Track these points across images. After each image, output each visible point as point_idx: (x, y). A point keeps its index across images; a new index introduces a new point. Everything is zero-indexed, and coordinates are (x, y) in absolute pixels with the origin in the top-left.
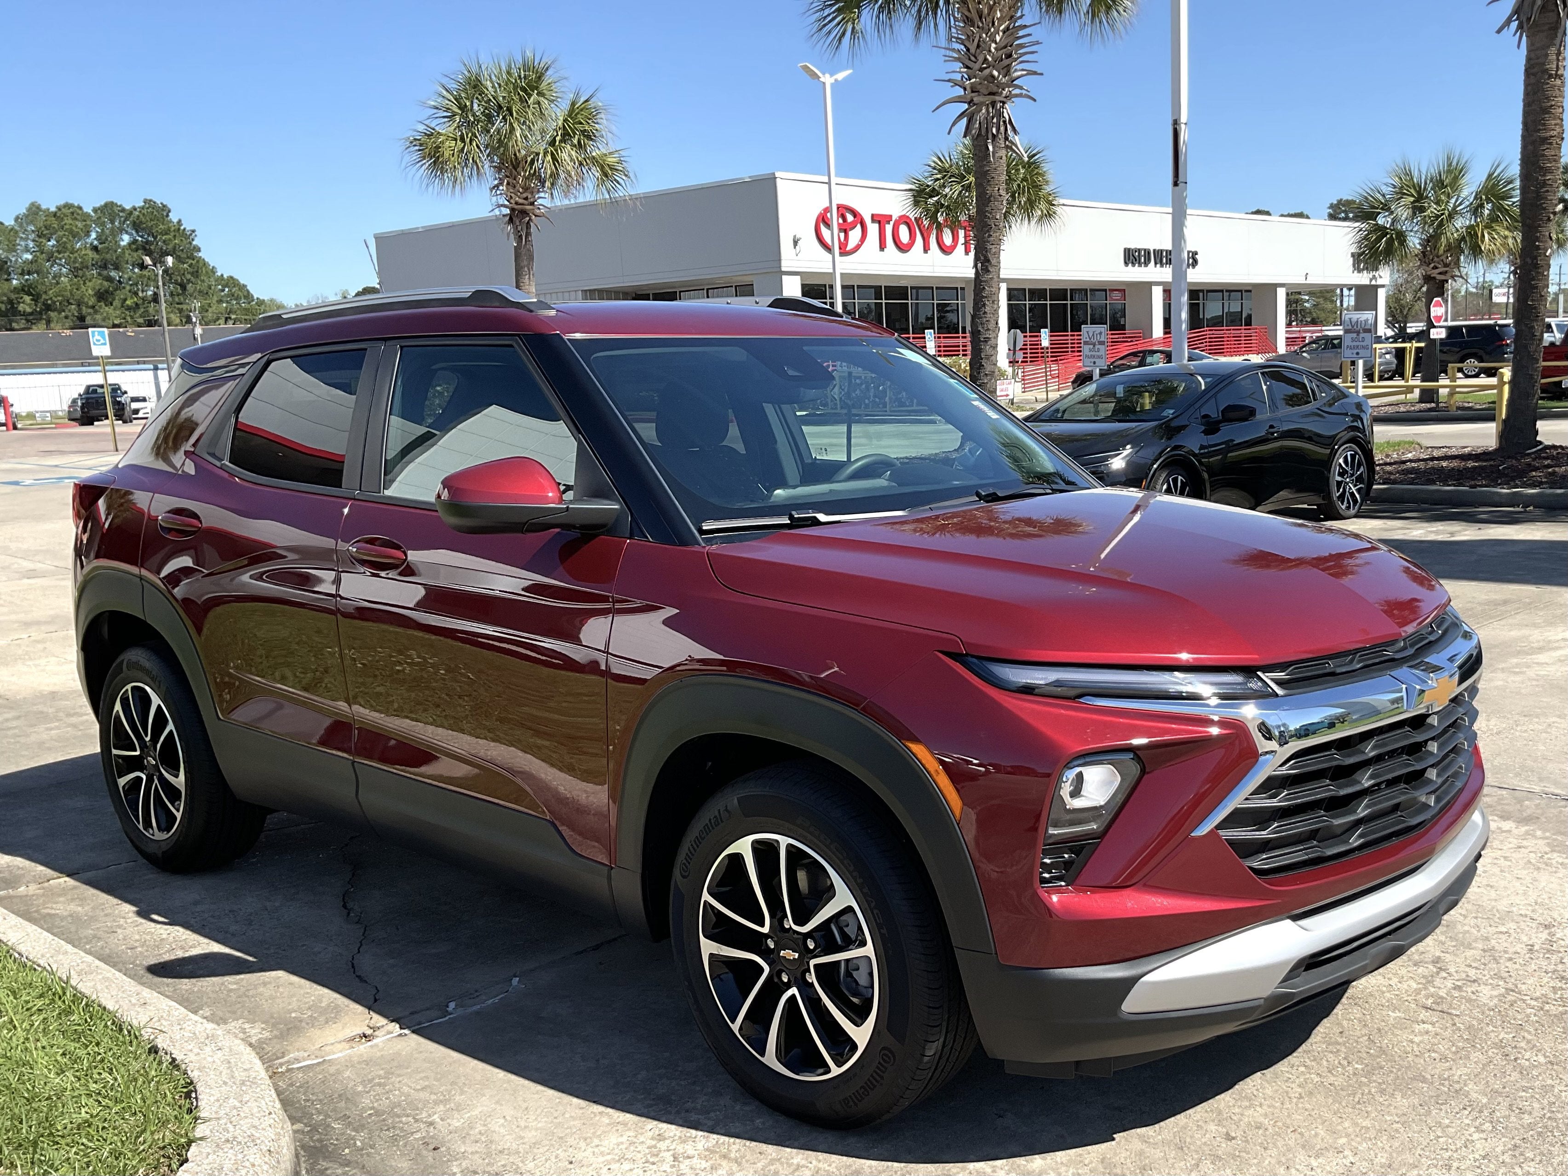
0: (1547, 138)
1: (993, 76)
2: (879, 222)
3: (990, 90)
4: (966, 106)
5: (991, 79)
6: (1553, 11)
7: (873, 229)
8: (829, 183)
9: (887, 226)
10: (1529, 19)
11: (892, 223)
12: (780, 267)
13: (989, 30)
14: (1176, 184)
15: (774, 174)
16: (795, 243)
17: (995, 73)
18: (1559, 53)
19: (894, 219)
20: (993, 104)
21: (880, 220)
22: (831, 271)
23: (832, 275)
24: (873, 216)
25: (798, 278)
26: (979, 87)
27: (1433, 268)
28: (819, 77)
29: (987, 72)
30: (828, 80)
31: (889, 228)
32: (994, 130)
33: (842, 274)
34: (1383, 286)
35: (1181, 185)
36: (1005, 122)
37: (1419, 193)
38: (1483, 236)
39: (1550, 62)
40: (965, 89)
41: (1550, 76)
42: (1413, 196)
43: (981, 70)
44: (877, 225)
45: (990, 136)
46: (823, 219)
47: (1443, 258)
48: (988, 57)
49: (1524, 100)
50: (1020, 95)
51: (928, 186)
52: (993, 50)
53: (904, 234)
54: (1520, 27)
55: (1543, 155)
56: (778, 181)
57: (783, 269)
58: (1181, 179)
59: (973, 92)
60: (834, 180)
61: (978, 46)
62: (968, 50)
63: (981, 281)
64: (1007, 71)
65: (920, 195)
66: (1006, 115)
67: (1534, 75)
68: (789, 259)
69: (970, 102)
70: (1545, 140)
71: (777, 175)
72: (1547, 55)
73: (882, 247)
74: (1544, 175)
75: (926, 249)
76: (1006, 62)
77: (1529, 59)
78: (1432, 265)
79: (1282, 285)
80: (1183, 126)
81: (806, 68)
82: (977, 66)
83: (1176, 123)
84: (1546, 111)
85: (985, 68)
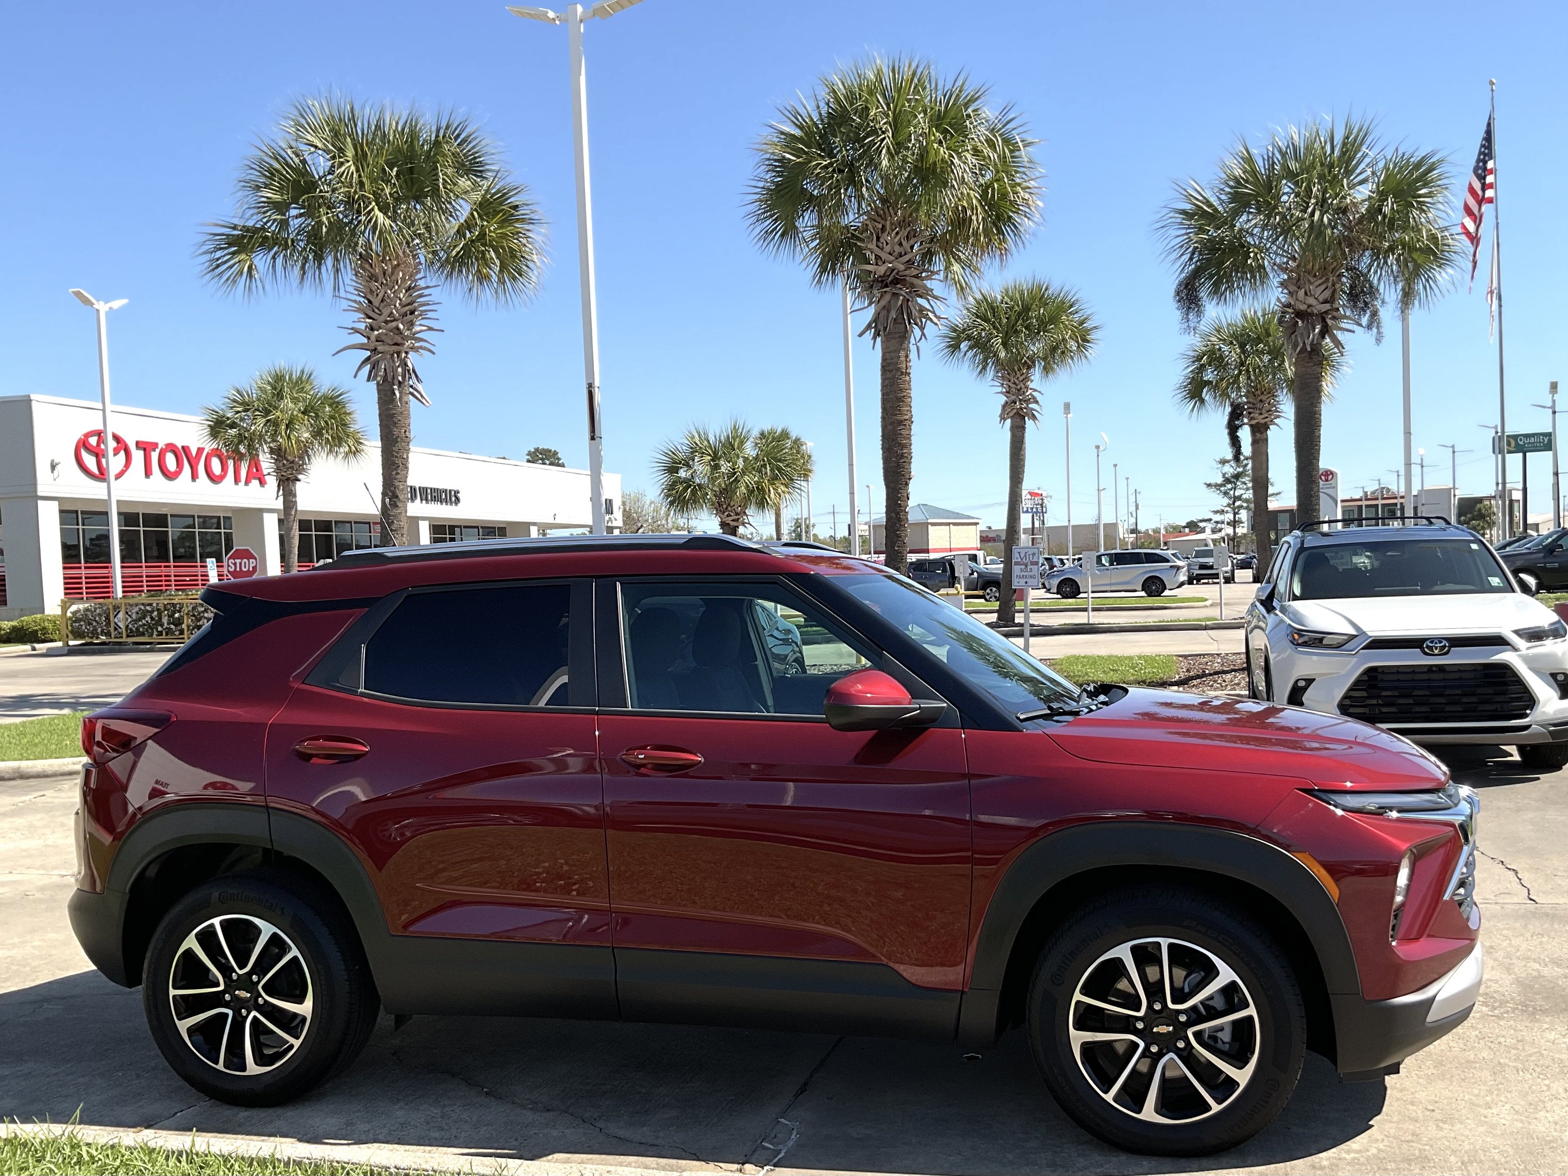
0: (902, 421)
1: (398, 328)
2: (145, 450)
3: (395, 341)
4: (369, 353)
5: (396, 331)
6: (901, 323)
7: (138, 456)
8: (104, 410)
9: (153, 453)
10: (885, 329)
11: (158, 451)
12: (36, 491)
13: (394, 287)
14: (593, 438)
15: (29, 396)
16: (53, 467)
17: (401, 326)
18: (907, 356)
19: (160, 447)
20: (399, 354)
21: (146, 447)
22: (106, 498)
23: (107, 502)
24: (138, 443)
25: (56, 503)
26: (383, 338)
27: (728, 516)
28: (92, 304)
29: (394, 324)
30: (102, 307)
31: (155, 456)
32: (400, 378)
33: (118, 502)
34: (617, 528)
35: (598, 439)
36: (409, 371)
37: (714, 453)
38: (769, 490)
39: (901, 363)
40: (369, 338)
41: (902, 373)
42: (710, 455)
43: (386, 322)
44: (141, 453)
45: (396, 382)
46: (83, 444)
47: (735, 507)
48: (394, 311)
49: (882, 390)
50: (421, 348)
51: (228, 419)
52: (398, 305)
53: (171, 461)
54: (877, 334)
55: (901, 434)
56: (34, 404)
57: (39, 494)
58: (597, 434)
59: (377, 341)
60: (109, 407)
61: (382, 301)
62: (370, 302)
63: (390, 516)
64: (411, 324)
65: (217, 427)
66: (409, 364)
67: (891, 371)
68: (45, 484)
69: (374, 351)
70: (901, 423)
71: (32, 397)
72: (899, 357)
73: (148, 473)
74: (902, 450)
75: (194, 476)
76: (409, 317)
77: (884, 359)
78: (726, 514)
79: (534, 524)
80: (596, 389)
81: (78, 294)
82: (382, 318)
83: (590, 386)
84: (901, 399)
85: (392, 321)
